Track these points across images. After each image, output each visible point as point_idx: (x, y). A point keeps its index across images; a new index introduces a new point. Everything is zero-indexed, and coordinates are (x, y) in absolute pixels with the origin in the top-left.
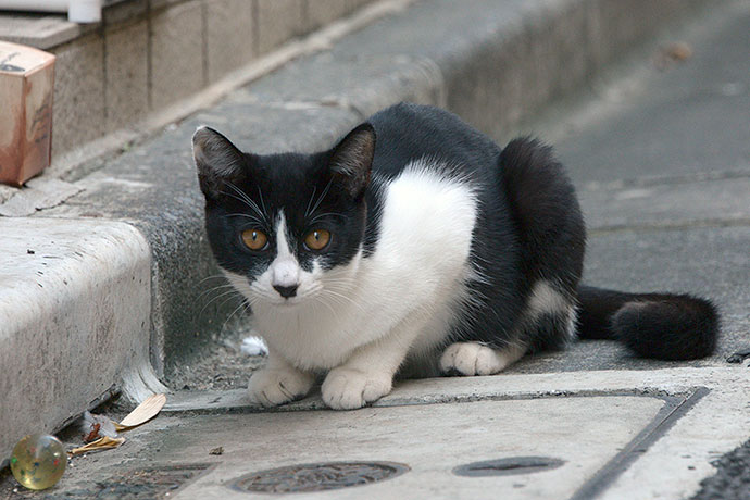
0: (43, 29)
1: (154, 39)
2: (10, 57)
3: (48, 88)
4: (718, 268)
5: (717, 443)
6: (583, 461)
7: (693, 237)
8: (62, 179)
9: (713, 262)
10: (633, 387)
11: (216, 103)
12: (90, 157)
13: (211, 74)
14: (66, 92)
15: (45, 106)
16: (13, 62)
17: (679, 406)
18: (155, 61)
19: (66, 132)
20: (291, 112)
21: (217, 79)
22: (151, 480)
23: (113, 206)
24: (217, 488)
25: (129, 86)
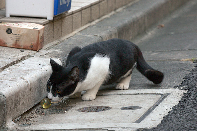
0: (42, 21)
1: (63, 23)
2: (36, 26)
3: (43, 33)
4: (171, 69)
5: (171, 104)
6: (146, 107)
7: (166, 63)
8: (45, 50)
9: (170, 68)
10: (155, 93)
11: (74, 35)
12: (50, 45)
13: (73, 30)
14: (46, 33)
15: (42, 36)
16: (37, 27)
17: (164, 97)
18: (63, 27)
19: (46, 41)
20: (88, 37)
21: (74, 31)
22: (62, 109)
23: (55, 55)
24: (75, 111)
25: (58, 32)
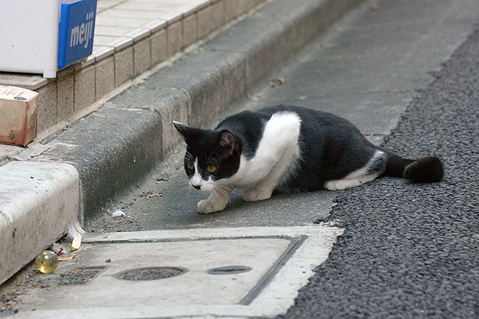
0: (33, 81)
1: (76, 83)
2: (21, 94)
3: (36, 106)
5: (313, 261)
6: (259, 268)
8: (40, 143)
10: (277, 235)
11: (100, 108)
12: (51, 133)
13: (97, 96)
14: (42, 107)
15: (34, 113)
16: (22, 96)
17: (295, 244)
18: (76, 92)
19: (42, 123)
20: (131, 113)
21: (100, 98)
22: (82, 273)
23: (62, 156)
24: (110, 277)
25: (66, 103)
